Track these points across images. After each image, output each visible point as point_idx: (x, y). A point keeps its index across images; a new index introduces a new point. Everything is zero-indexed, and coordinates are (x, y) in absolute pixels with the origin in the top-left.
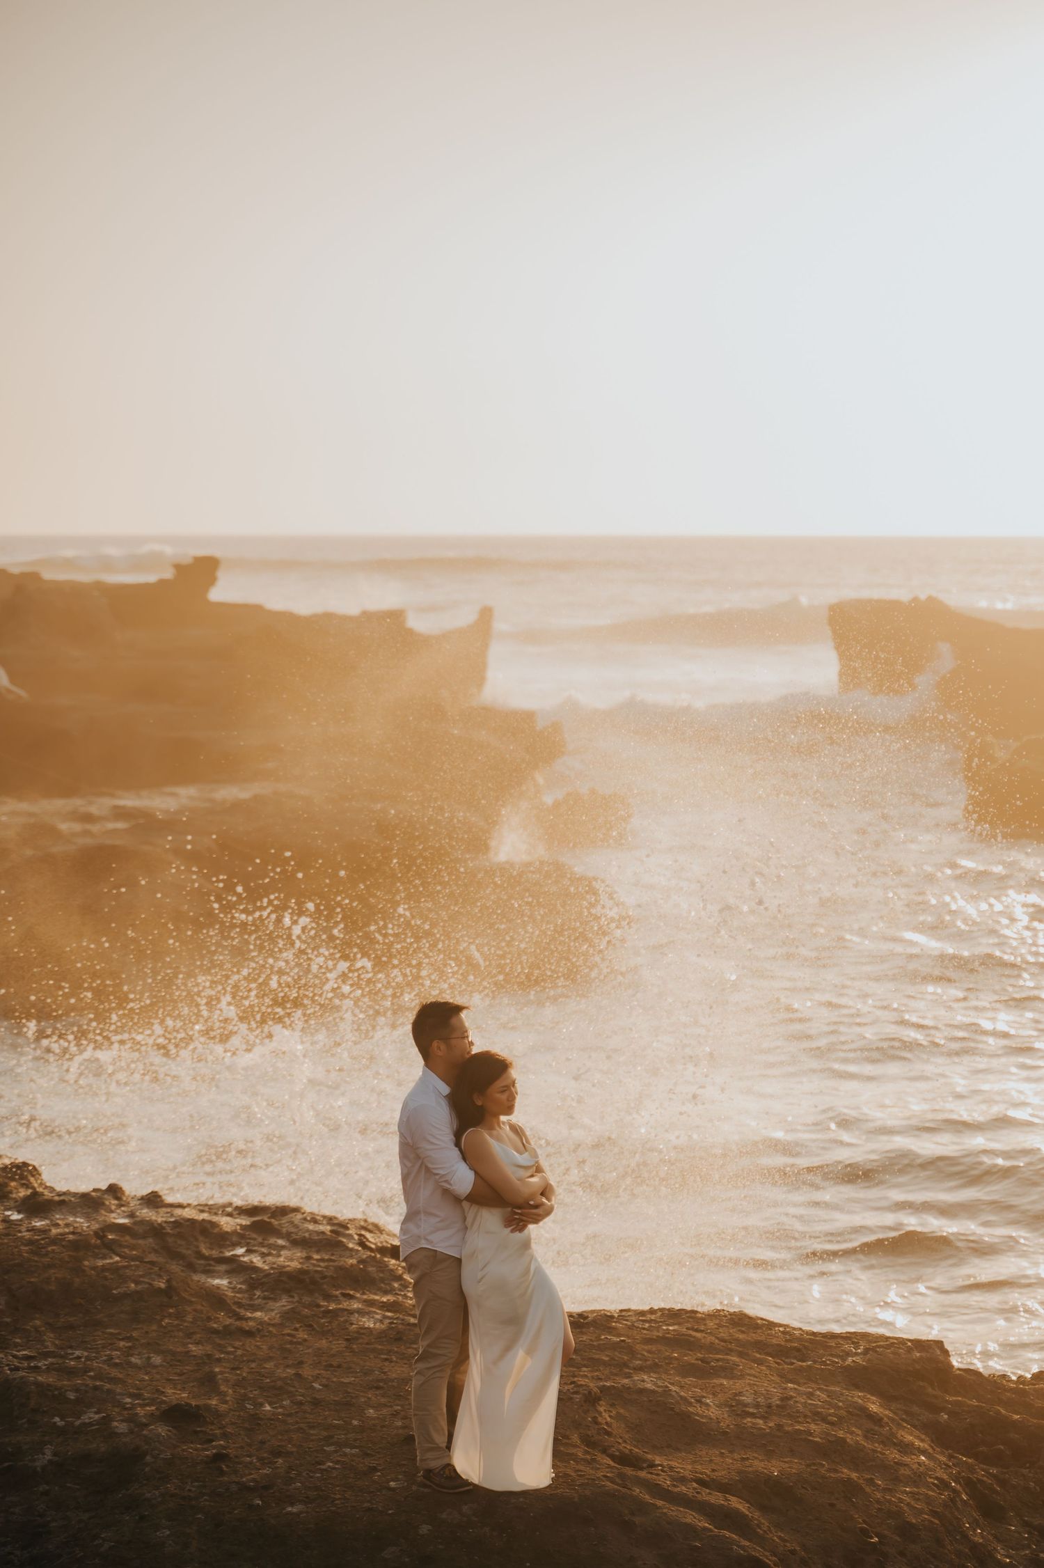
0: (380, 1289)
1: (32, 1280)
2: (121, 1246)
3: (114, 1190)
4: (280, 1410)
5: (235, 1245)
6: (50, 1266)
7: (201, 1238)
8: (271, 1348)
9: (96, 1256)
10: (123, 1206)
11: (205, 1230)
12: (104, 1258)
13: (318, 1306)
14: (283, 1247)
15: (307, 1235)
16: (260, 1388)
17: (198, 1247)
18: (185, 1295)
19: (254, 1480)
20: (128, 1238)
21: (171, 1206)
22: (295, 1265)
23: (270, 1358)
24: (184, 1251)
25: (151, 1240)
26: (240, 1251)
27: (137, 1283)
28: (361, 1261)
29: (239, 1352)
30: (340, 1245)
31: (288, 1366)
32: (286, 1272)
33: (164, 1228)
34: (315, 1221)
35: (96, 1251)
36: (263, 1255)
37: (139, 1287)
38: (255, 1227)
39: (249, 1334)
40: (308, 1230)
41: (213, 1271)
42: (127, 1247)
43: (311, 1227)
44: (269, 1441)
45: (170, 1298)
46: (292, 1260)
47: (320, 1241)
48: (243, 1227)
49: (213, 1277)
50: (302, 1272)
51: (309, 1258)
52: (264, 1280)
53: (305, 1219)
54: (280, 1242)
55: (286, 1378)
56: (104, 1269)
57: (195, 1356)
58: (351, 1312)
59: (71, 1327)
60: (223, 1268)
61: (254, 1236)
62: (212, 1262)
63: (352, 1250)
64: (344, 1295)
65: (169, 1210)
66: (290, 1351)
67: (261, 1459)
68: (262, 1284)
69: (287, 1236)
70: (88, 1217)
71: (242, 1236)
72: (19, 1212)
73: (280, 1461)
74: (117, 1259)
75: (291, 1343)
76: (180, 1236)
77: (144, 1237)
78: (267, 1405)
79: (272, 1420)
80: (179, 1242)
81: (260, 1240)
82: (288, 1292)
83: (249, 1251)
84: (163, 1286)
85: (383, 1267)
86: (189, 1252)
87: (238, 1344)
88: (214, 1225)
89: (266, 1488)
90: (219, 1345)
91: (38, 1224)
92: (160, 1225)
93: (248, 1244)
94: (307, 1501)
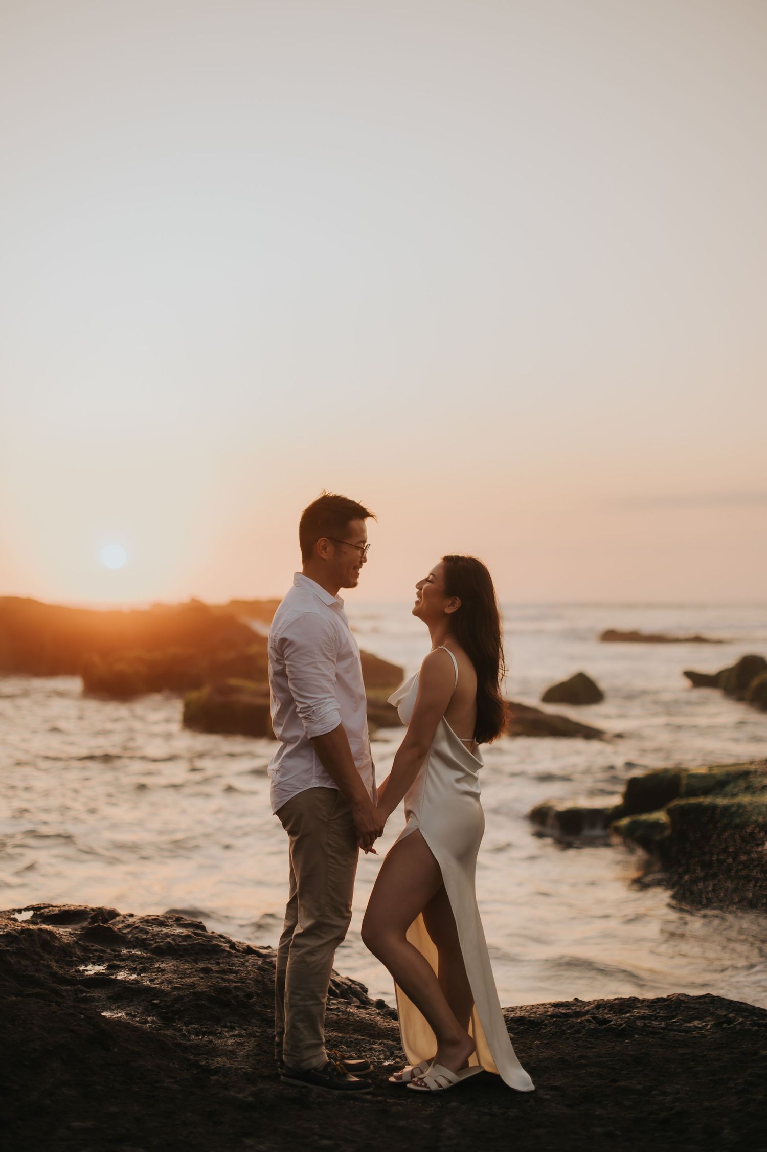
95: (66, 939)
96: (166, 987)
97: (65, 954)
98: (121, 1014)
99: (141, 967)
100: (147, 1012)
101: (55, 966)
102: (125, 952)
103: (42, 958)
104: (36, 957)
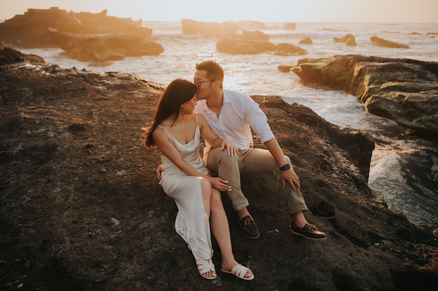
4: (115, 124)
7: (95, 78)
8: (113, 103)
10: (76, 71)
13: (126, 93)
15: (122, 77)
16: (108, 116)
17: (94, 80)
18: (88, 90)
19: (103, 158)
30: (131, 79)
31: (117, 108)
36: (111, 81)
39: (106, 100)
44: (110, 137)
47: (126, 78)
48: (107, 76)
51: (123, 82)
54: (116, 79)
55: (117, 112)
58: (135, 94)
59: (52, 99)
63: (133, 80)
65: (87, 72)
66: (118, 104)
67: (106, 146)
69: (117, 77)
71: (106, 78)
73: (114, 147)
75: (119, 101)
78: (110, 122)
79: (111, 128)
81: (110, 78)
82: (118, 89)
83: (108, 81)
89: (108, 161)
94: (127, 168)
95: (103, 76)
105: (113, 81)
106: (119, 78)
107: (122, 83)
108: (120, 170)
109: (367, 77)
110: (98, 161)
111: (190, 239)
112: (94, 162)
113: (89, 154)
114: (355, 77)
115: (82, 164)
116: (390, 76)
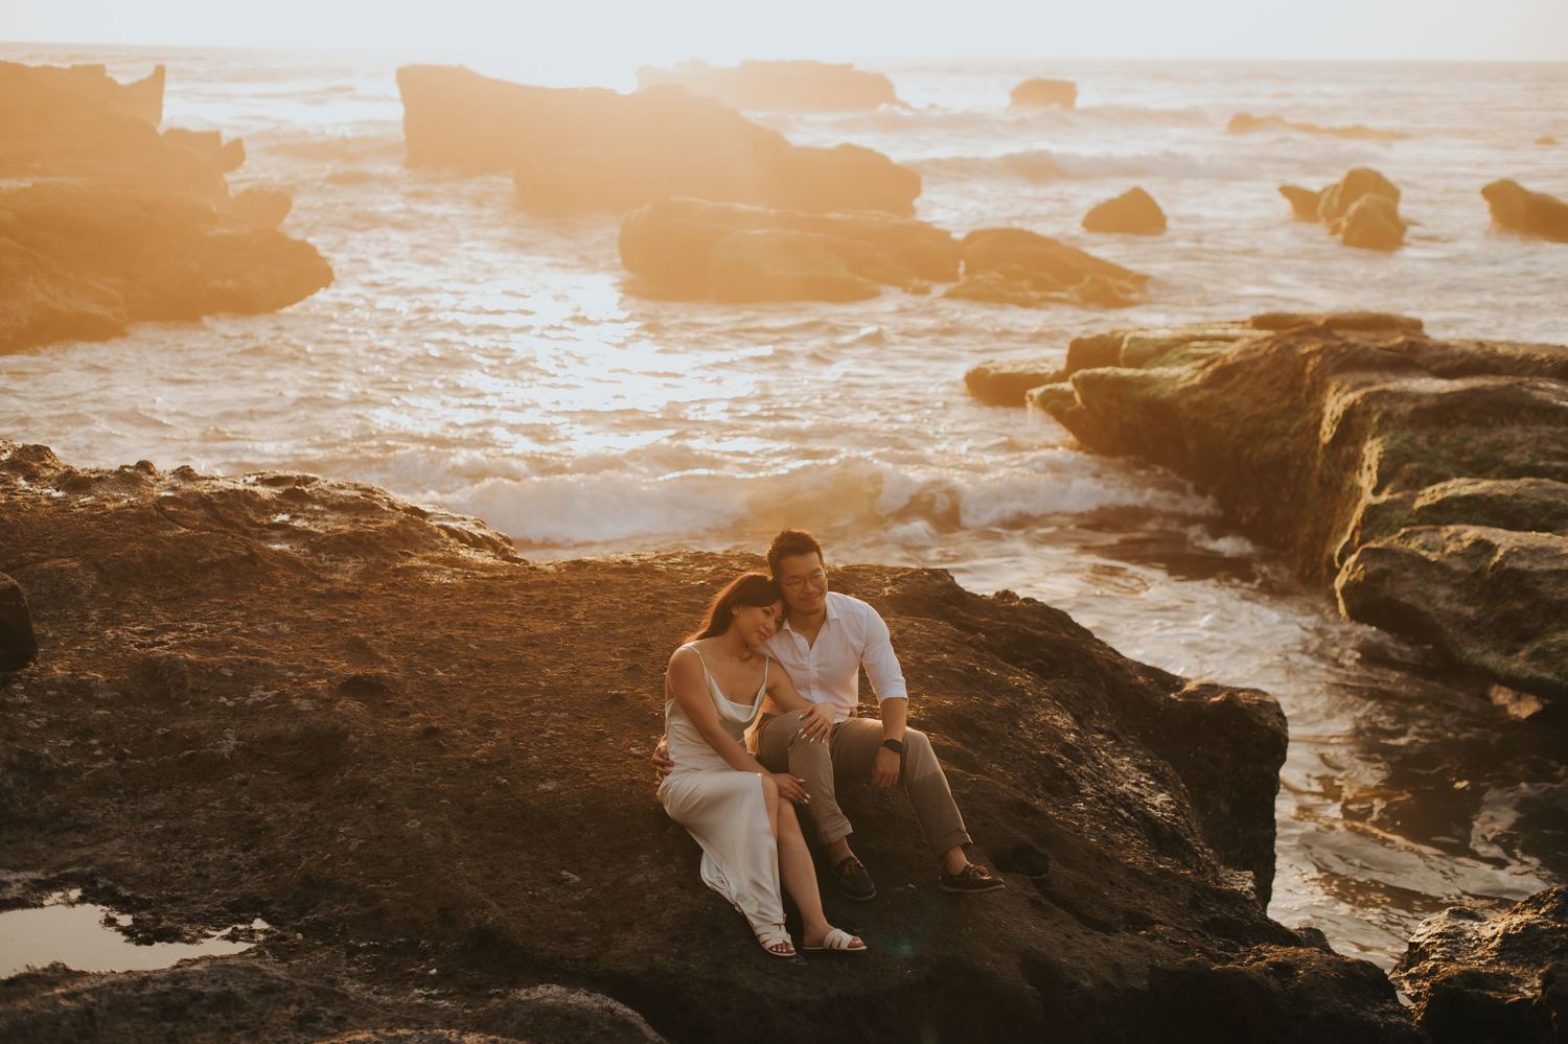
0: (426, 546)
1: (117, 554)
2: (182, 517)
3: (144, 466)
4: (454, 675)
5: (277, 512)
6: (130, 539)
7: (247, 507)
9: (163, 528)
10: (158, 480)
11: (247, 498)
12: (170, 528)
13: (385, 565)
14: (324, 512)
15: (342, 500)
17: (247, 515)
18: (267, 561)
20: (185, 509)
21: (206, 478)
22: (346, 528)
23: (393, 621)
24: (236, 520)
25: (202, 511)
26: (286, 517)
27: (219, 552)
28: (401, 522)
29: (360, 616)
30: (374, 508)
32: (344, 535)
33: (211, 499)
34: (341, 487)
35: (161, 523)
36: (308, 519)
37: (223, 557)
38: (288, 494)
39: (354, 596)
40: (341, 496)
41: (272, 537)
42: (188, 518)
43: (342, 492)
45: (255, 564)
46: (340, 523)
47: (357, 504)
48: (279, 496)
49: (272, 543)
50: (356, 533)
52: (324, 543)
53: (333, 486)
54: (316, 507)
55: (438, 640)
56: (178, 540)
57: (318, 622)
58: (421, 569)
59: (174, 599)
60: (276, 533)
61: (290, 503)
62: (265, 529)
63: (388, 512)
64: (403, 554)
65: (207, 482)
68: (323, 547)
69: (322, 502)
70: (131, 492)
71: (280, 504)
72: (58, 490)
74: (184, 530)
76: (228, 505)
77: (195, 508)
78: (437, 670)
80: (228, 511)
81: (298, 506)
82: (350, 553)
83: (294, 517)
84: (244, 553)
85: (422, 527)
86: (240, 521)
87: (351, 607)
88: (254, 494)
90: (333, 608)
91: (85, 500)
92: (207, 496)
93: (288, 512)
94: (557, 777)
95: (266, 497)
96: (322, 531)
97: (264, 507)
98: (285, 547)
99: (314, 517)
100: (304, 546)
101: (251, 515)
102: (309, 506)
103: (243, 509)
104: (239, 509)
105: (314, 519)
106: (333, 508)
107: (360, 527)
108: (543, 781)
109: (1372, 451)
110: (477, 765)
111: (738, 895)
112: (467, 766)
113: (442, 750)
114: (1325, 446)
115: (438, 771)
116: (1471, 445)
